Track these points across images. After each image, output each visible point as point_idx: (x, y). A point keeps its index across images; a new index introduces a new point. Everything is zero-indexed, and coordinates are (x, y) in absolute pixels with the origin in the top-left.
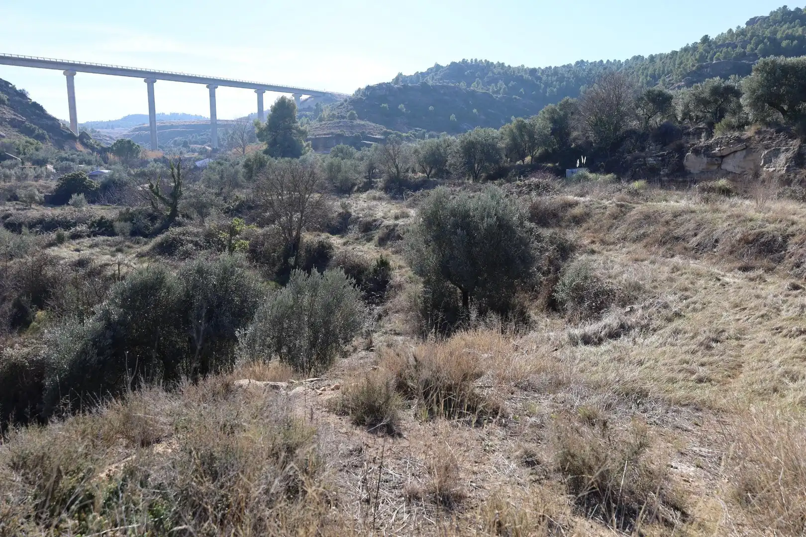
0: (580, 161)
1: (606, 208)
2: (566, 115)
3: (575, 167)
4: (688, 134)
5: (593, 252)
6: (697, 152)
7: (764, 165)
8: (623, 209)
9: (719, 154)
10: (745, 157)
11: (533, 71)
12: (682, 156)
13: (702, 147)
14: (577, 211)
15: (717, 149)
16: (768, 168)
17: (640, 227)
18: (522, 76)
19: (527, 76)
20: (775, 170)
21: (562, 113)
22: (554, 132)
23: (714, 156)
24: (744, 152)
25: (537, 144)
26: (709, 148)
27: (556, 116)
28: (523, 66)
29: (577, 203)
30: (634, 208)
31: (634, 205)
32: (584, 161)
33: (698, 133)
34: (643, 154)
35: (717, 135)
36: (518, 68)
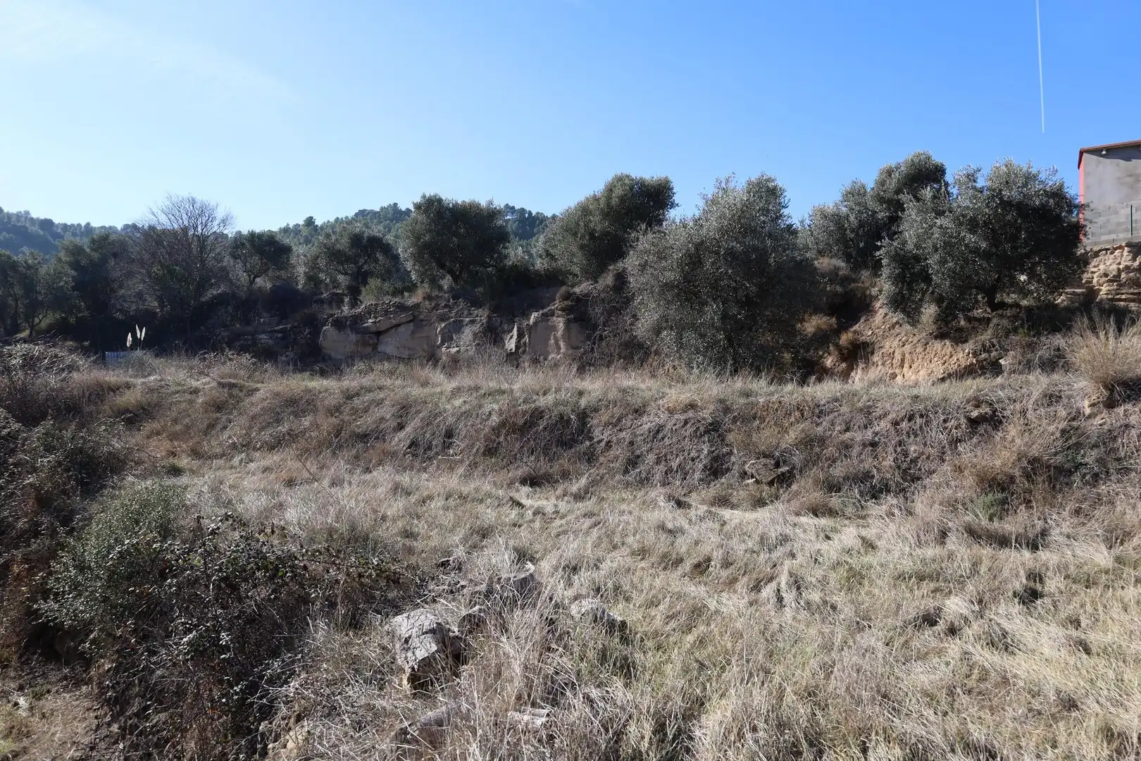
0: (134, 336)
1: (195, 391)
2: (104, 260)
3: (124, 347)
4: (322, 302)
5: (176, 471)
6: (339, 324)
7: (442, 343)
8: (235, 392)
9: (374, 329)
10: (413, 333)
11: (47, 224)
12: (316, 331)
13: (346, 317)
14: (128, 398)
15: (370, 321)
16: (448, 348)
17: (278, 421)
18: (27, 228)
19: (34, 229)
20: (458, 352)
21: (96, 255)
22: (79, 286)
23: (366, 331)
24: (411, 324)
25: (42, 303)
26: (357, 320)
27: (83, 262)
28: (27, 213)
29: (128, 386)
30: (257, 390)
31: (259, 385)
32: (141, 334)
33: (337, 300)
34: (250, 329)
35: (368, 299)
36: (18, 216)
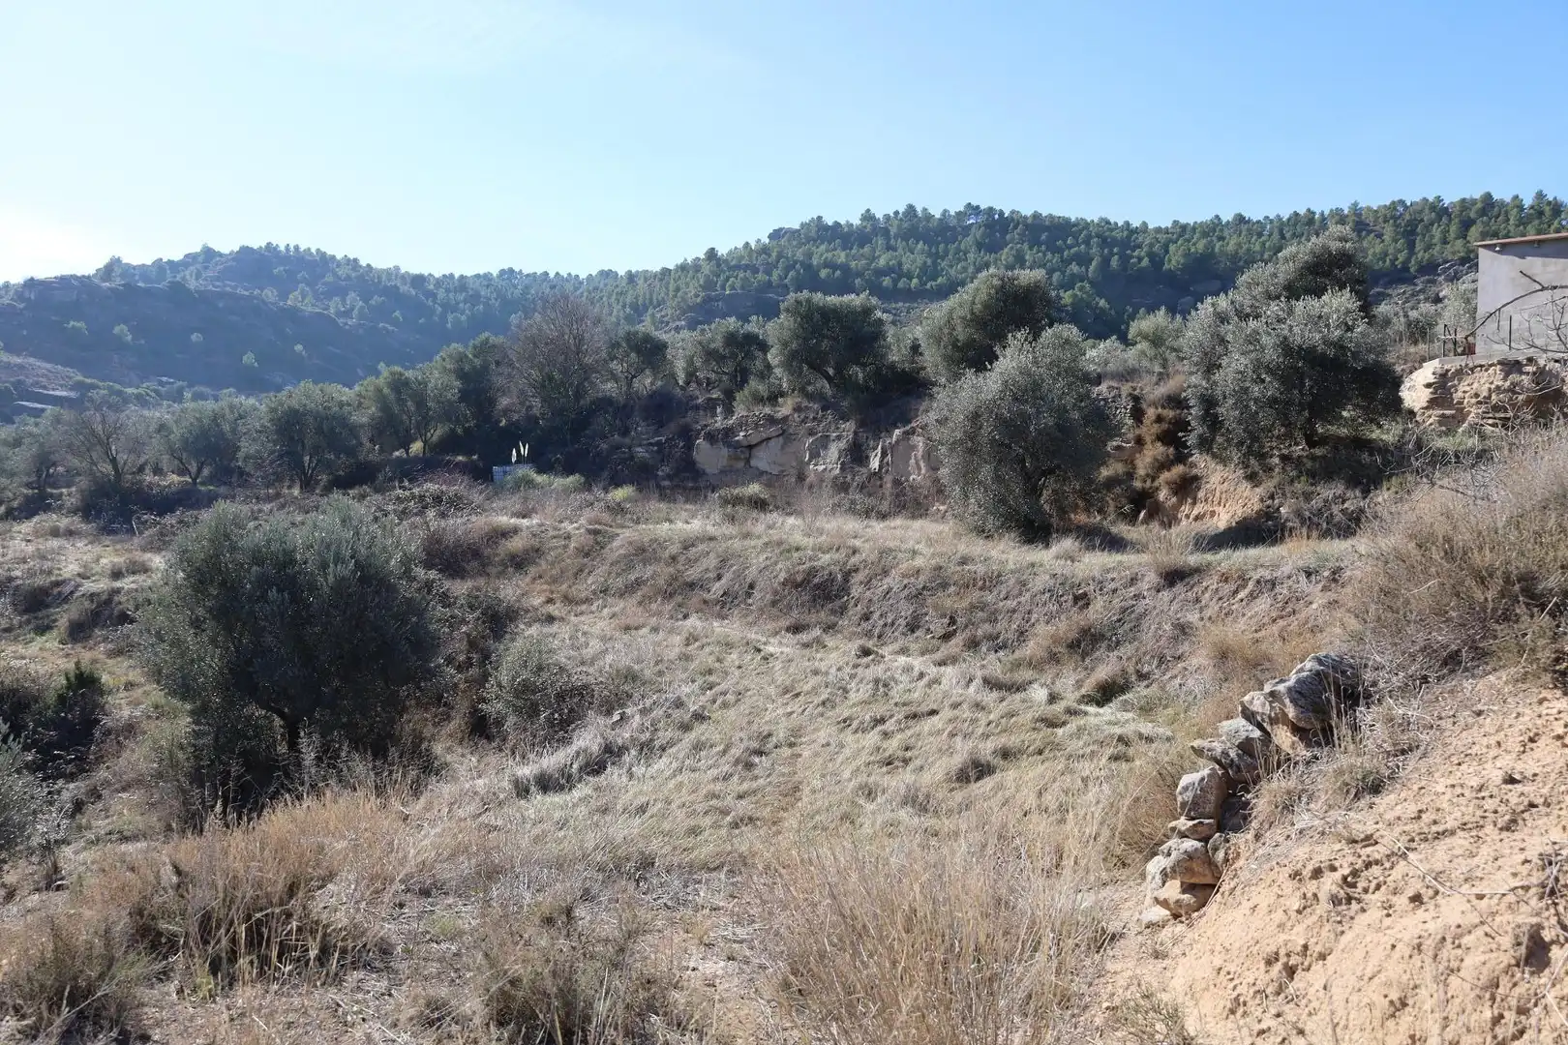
0: (518, 452)
1: (568, 537)
2: (485, 368)
3: (509, 463)
4: (697, 408)
5: (550, 619)
6: (711, 438)
7: (810, 460)
8: (600, 539)
9: (745, 443)
10: (783, 448)
11: (419, 280)
12: (689, 446)
13: (718, 430)
14: (516, 544)
15: (742, 434)
16: (816, 465)
17: (630, 567)
18: (398, 288)
19: (404, 289)
20: (825, 469)
21: (478, 362)
22: (464, 396)
23: (738, 445)
24: (781, 438)
25: (432, 418)
26: (729, 432)
27: (467, 368)
28: (397, 268)
29: (516, 530)
30: (618, 535)
31: (619, 531)
32: (525, 451)
33: (710, 406)
34: (627, 441)
35: (740, 411)
36: (388, 272)
